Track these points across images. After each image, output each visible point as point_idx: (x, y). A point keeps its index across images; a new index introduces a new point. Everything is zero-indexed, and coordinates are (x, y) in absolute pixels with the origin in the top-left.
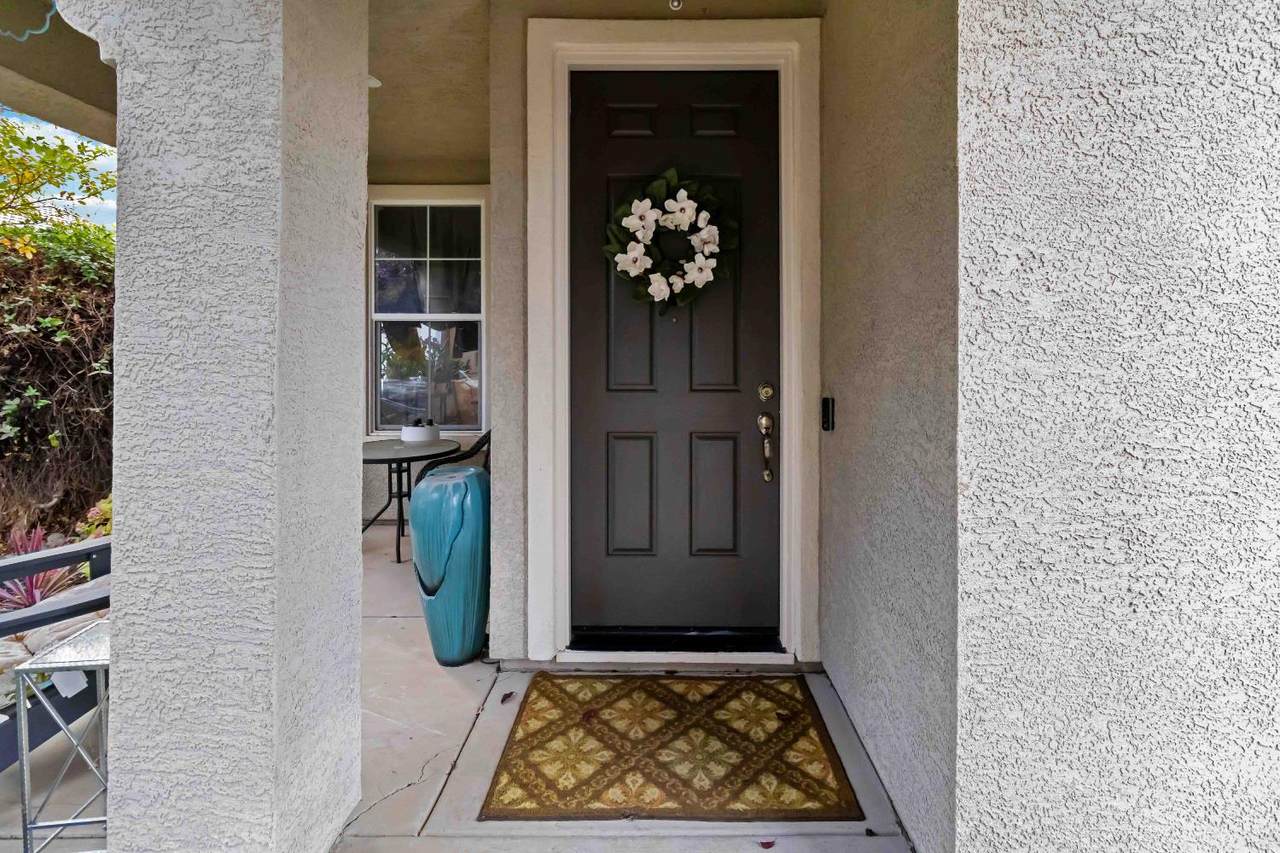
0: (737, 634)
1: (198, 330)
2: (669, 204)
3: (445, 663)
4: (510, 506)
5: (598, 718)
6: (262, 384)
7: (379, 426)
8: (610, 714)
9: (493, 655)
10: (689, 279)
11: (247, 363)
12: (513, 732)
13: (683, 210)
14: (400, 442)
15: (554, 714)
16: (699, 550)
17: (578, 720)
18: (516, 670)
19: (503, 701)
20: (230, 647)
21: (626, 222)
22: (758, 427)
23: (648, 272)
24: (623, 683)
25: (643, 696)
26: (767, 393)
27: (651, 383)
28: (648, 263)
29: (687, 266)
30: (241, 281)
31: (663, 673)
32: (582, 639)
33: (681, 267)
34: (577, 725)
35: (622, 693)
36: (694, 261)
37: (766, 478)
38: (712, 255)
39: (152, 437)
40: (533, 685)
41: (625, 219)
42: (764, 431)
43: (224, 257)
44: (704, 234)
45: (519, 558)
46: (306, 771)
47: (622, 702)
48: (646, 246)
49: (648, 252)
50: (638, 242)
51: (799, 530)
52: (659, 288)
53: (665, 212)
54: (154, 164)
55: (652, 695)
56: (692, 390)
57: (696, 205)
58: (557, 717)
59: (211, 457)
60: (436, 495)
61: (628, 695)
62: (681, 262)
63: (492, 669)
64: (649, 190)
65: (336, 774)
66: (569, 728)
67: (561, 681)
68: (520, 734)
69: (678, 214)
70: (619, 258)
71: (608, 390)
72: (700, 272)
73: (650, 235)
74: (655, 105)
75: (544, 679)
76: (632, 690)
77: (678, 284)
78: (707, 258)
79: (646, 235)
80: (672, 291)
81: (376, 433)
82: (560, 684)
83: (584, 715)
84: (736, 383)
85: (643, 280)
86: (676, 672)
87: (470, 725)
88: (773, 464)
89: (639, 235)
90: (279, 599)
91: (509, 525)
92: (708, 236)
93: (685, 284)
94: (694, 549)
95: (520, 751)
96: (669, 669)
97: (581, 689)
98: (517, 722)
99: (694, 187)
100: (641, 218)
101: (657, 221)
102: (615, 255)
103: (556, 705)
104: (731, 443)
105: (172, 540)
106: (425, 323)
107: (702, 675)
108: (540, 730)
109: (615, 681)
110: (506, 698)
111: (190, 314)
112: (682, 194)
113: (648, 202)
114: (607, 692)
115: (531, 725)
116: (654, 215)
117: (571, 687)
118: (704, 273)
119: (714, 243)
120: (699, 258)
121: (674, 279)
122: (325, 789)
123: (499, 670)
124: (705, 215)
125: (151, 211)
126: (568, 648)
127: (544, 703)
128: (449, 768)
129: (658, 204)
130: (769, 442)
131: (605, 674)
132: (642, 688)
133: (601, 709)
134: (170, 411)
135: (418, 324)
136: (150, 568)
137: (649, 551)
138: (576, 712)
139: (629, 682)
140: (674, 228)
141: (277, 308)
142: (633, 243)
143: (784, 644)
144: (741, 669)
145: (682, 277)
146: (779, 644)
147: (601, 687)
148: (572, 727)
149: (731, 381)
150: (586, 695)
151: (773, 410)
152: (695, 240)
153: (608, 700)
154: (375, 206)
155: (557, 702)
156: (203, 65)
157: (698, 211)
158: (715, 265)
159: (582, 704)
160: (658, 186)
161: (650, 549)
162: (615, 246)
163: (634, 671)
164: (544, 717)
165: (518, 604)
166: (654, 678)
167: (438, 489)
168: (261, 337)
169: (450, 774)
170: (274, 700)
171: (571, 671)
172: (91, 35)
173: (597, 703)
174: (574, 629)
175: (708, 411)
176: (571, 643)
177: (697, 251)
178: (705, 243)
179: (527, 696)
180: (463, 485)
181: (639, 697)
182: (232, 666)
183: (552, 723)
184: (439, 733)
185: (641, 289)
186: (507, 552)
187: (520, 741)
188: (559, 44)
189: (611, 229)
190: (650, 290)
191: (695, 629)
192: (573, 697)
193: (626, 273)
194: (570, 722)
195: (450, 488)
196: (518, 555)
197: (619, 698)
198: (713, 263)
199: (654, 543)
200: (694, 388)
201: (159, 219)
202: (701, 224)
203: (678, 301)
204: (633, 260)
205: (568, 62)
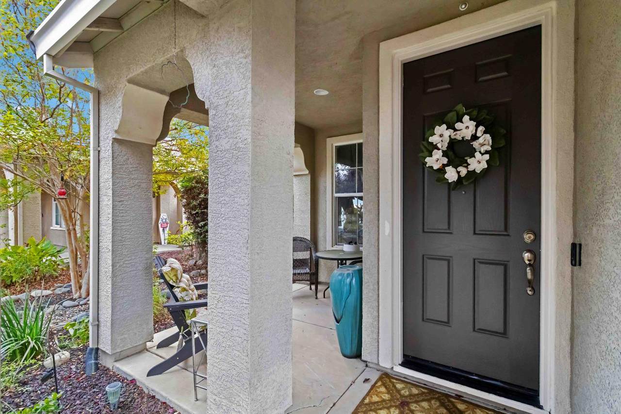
0: (506, 386)
1: (229, 205)
2: (458, 125)
3: (345, 356)
4: (372, 287)
5: (408, 407)
6: (245, 226)
7: (337, 243)
8: (416, 407)
9: (363, 358)
10: (471, 168)
11: (241, 217)
12: (364, 398)
13: (467, 128)
14: (342, 251)
15: (386, 397)
16: (480, 329)
17: (397, 404)
18: (374, 368)
19: (364, 382)
20: (237, 328)
21: (431, 139)
22: (523, 259)
23: (444, 166)
24: (427, 393)
25: (438, 404)
26: (530, 237)
27: (449, 228)
28: (445, 161)
29: (469, 161)
30: (240, 185)
31: (454, 395)
32: (408, 362)
33: (466, 162)
34: (396, 407)
35: (426, 398)
36: (475, 157)
37: (530, 293)
38: (487, 152)
39: (217, 244)
40: (380, 379)
41: (430, 138)
42: (527, 262)
43: (235, 176)
44: (481, 140)
45: (375, 313)
46: (264, 385)
47: (424, 403)
48: (443, 151)
49: (445, 154)
50: (439, 149)
51: (553, 330)
52: (451, 175)
53: (455, 130)
54: (217, 143)
55: (443, 405)
56: (475, 233)
57: (475, 123)
58: (387, 399)
59: (232, 253)
60: (340, 277)
61: (429, 400)
62: (466, 158)
63: (363, 365)
64: (445, 119)
65: (279, 390)
66: (391, 406)
67: (395, 381)
68: (367, 401)
69: (464, 131)
70: (428, 160)
71: (424, 232)
72: (478, 163)
73: (446, 145)
74: (452, 70)
75: (386, 377)
76: (432, 398)
77: (463, 171)
78: (482, 154)
79: (443, 145)
80: (459, 176)
81: (336, 246)
82: (393, 382)
83: (402, 403)
84: (506, 229)
85: (442, 170)
86: (462, 397)
87: (347, 388)
88: (535, 284)
89: (439, 146)
90: (251, 313)
91: (371, 297)
92: (485, 141)
93: (468, 171)
94: (476, 328)
95: (365, 409)
96: (459, 394)
97: (403, 388)
98: (367, 395)
99: (475, 113)
100: (441, 136)
101: (450, 136)
102: (425, 158)
103: (388, 393)
104: (502, 267)
105: (222, 283)
106: (356, 197)
107: (479, 404)
108: (377, 402)
109: (423, 390)
110: (366, 380)
111: (227, 199)
112: (466, 118)
113: (444, 126)
114: (417, 395)
115: (374, 398)
116: (448, 133)
117: (399, 386)
118: (481, 164)
119: (489, 144)
120: (477, 154)
121: (460, 169)
122: (273, 395)
123: (367, 366)
124: (481, 129)
125: (217, 161)
126: (400, 365)
127: (383, 389)
128: (332, 405)
129: (451, 126)
130: (531, 270)
131: (419, 384)
132: (438, 399)
133: (412, 403)
134: (222, 235)
135: (353, 198)
136: (217, 293)
137: (447, 323)
138: (398, 399)
139: (431, 393)
140: (461, 139)
141: (250, 195)
142: (435, 151)
143: (542, 403)
144: (507, 409)
145: (467, 167)
146: (539, 402)
147: (415, 391)
148: (393, 406)
149: (503, 228)
150: (405, 392)
151: (535, 249)
152: (475, 144)
153: (416, 398)
154: (336, 146)
155: (390, 391)
156: (230, 103)
157: (477, 127)
158: (488, 158)
159: (402, 396)
160: (452, 116)
161: (448, 322)
162: (426, 153)
163: (436, 388)
164: (381, 397)
165: (375, 336)
166: (447, 396)
167: (340, 275)
168: (245, 207)
169: (331, 408)
170: (249, 353)
171: (401, 377)
172: (203, 100)
173: (410, 399)
174: (405, 356)
175: (486, 247)
176: (402, 363)
177: (477, 150)
178: (482, 145)
179: (376, 383)
180: (351, 274)
181: (435, 404)
182: (237, 335)
183: (384, 401)
184: (333, 387)
185: (441, 176)
186: (370, 309)
187: (366, 404)
188: (395, 51)
189: (423, 145)
190: (446, 176)
191: (477, 375)
192: (398, 391)
193: (432, 167)
194: (393, 404)
195: (345, 275)
196: (375, 312)
197: (423, 400)
198: (487, 157)
199: (451, 319)
200: (476, 232)
201: (219, 163)
202: (479, 134)
203: (464, 181)
204: (435, 160)
205: (401, 59)
